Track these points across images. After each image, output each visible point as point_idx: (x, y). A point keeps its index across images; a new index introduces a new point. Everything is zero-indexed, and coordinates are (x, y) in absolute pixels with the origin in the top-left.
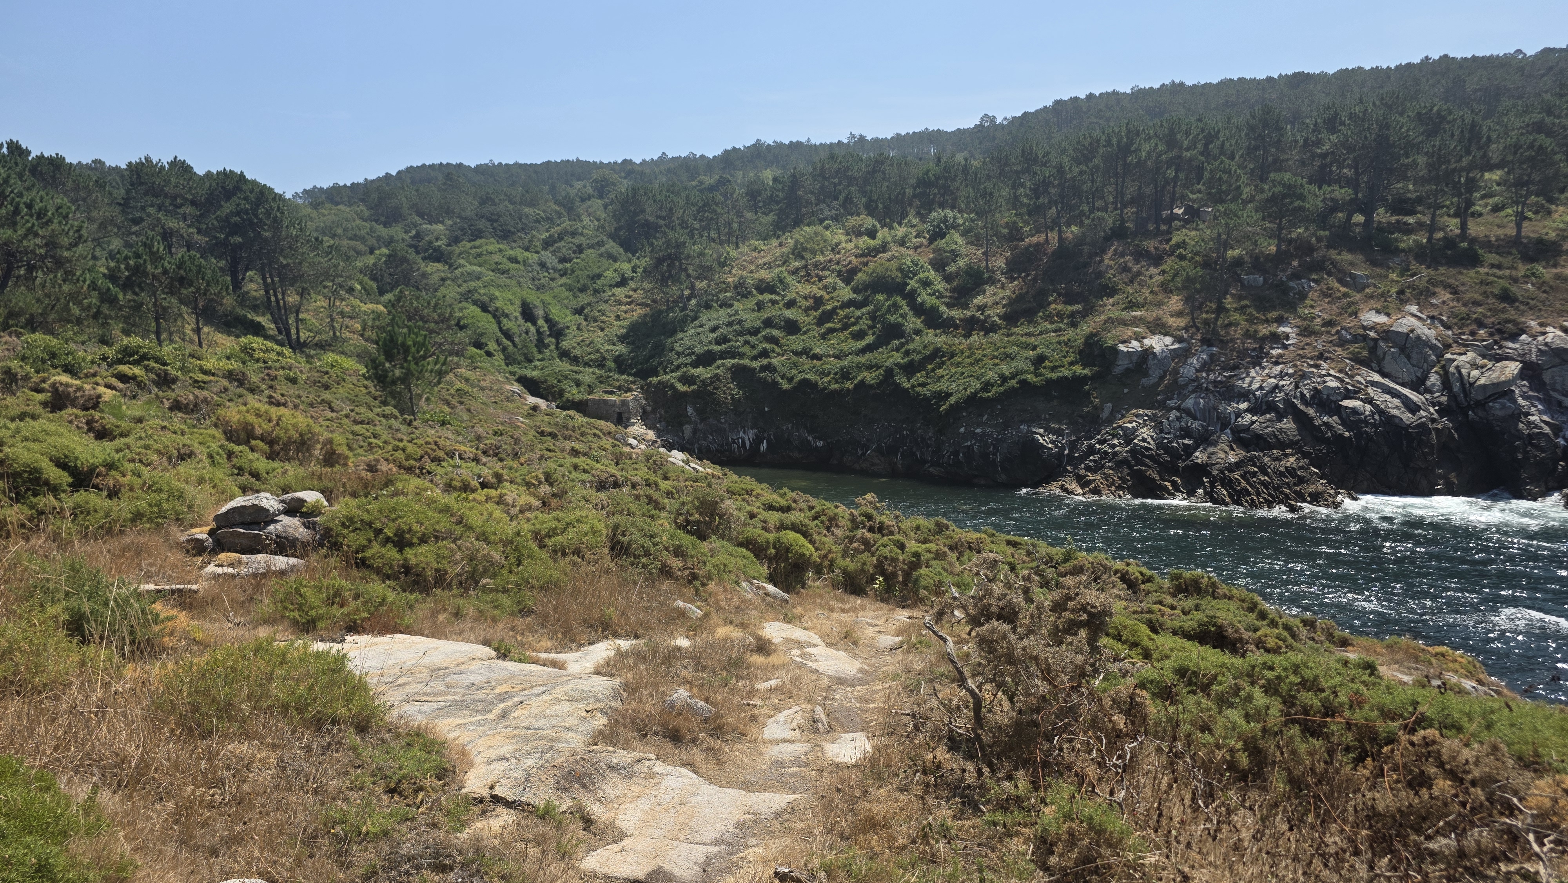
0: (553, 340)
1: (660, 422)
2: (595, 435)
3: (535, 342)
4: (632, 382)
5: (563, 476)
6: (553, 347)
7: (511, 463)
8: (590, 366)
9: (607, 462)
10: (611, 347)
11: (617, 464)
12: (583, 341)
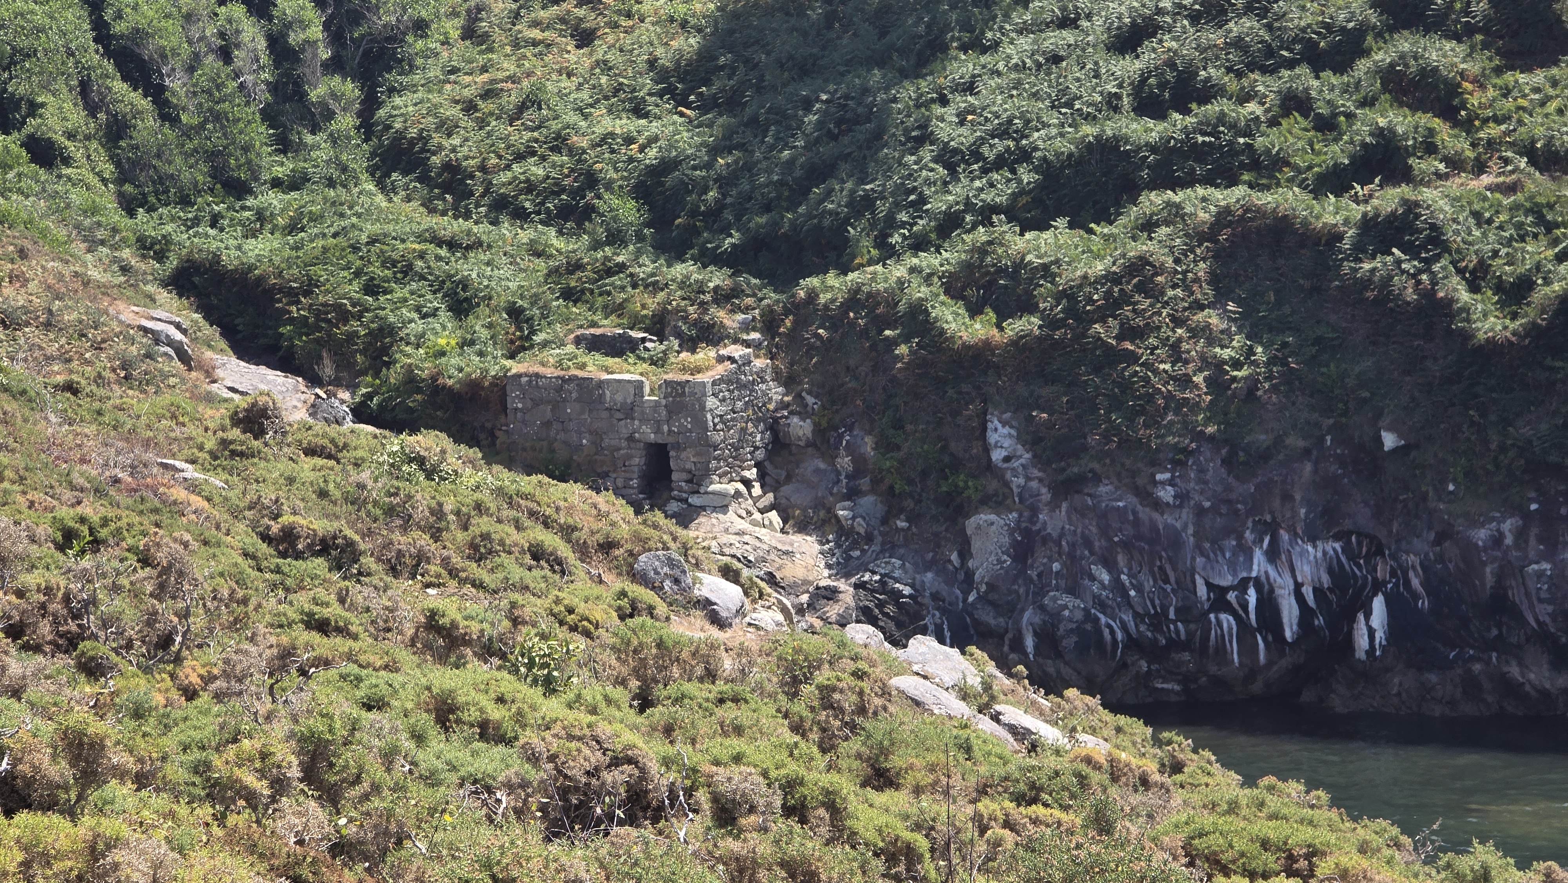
0: (350, 89)
1: (852, 494)
2: (537, 554)
3: (264, 96)
4: (723, 297)
5: (388, 757)
6: (346, 122)
7: (141, 683)
8: (520, 215)
9: (593, 692)
10: (624, 125)
11: (644, 702)
12: (488, 94)
